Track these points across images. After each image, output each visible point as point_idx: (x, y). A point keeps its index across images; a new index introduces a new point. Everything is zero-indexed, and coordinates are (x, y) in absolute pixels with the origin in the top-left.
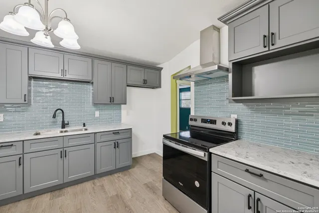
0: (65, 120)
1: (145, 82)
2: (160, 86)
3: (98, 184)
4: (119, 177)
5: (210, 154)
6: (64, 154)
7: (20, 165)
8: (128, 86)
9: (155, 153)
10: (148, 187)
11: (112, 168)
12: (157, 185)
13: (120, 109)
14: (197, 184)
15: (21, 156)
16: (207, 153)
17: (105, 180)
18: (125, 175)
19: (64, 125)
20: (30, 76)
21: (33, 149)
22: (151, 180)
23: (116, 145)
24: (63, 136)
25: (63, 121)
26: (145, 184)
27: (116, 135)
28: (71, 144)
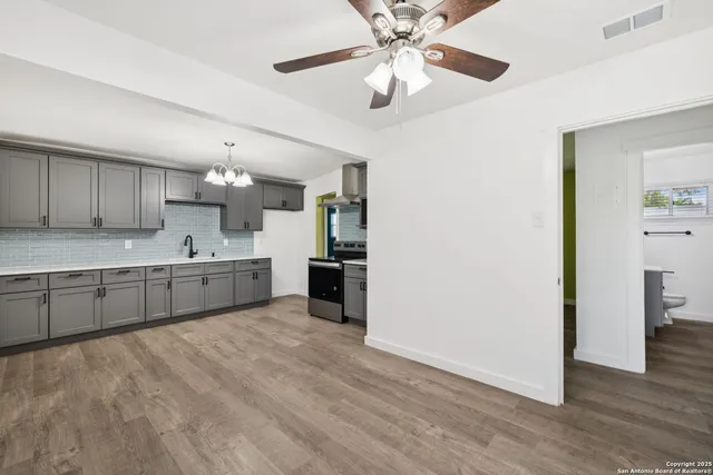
0: (193, 248)
1: (284, 202)
2: (302, 209)
5: (343, 265)
6: (205, 281)
7: (169, 289)
8: (264, 208)
9: (295, 294)
11: (250, 300)
13: (252, 237)
15: (170, 280)
19: (192, 254)
20: (166, 199)
23: (255, 276)
24: (204, 263)
25: (191, 250)
27: (255, 265)
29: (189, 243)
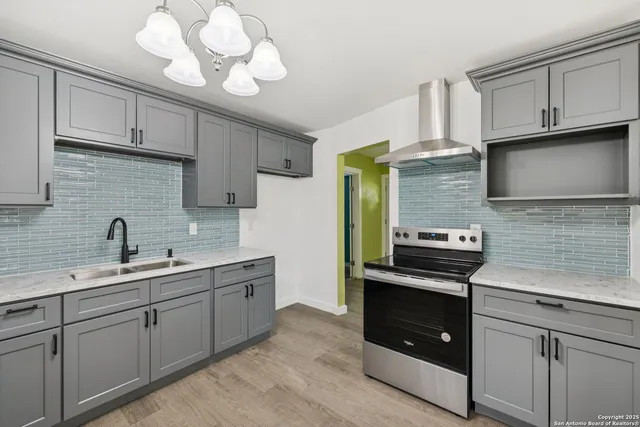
0: (128, 243)
1: (288, 163)
3: (223, 374)
4: (257, 354)
5: (470, 286)
6: (151, 318)
7: (55, 353)
8: (259, 172)
9: (298, 304)
10: (325, 363)
11: (241, 338)
12: (339, 357)
13: (238, 218)
14: (446, 337)
15: (58, 330)
16: (466, 286)
17: (232, 364)
18: (268, 350)
19: (126, 256)
20: (57, 138)
21: (84, 313)
22: (324, 352)
23: (250, 292)
24: (149, 279)
25: (125, 247)
26: (317, 359)
27: (249, 271)
28: (166, 295)
29: (118, 232)
